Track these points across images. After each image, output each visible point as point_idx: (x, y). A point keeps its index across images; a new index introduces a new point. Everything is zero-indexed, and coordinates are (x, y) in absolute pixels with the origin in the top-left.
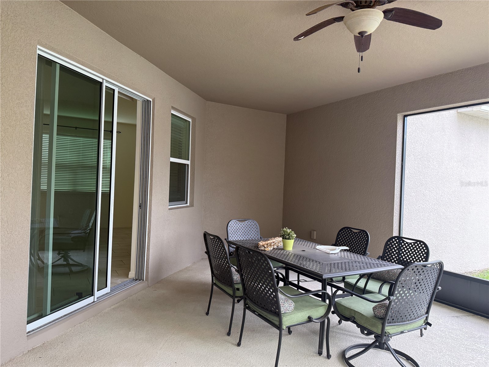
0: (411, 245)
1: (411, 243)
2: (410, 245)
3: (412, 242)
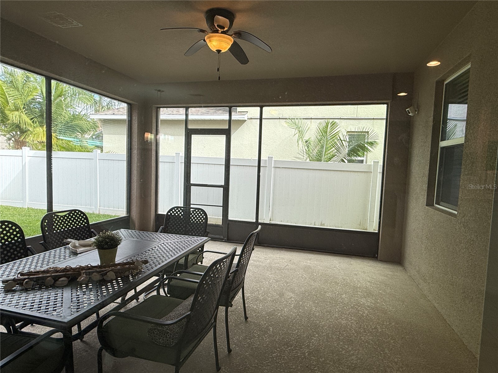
0: (67, 217)
1: (65, 216)
2: (65, 217)
3: (66, 214)
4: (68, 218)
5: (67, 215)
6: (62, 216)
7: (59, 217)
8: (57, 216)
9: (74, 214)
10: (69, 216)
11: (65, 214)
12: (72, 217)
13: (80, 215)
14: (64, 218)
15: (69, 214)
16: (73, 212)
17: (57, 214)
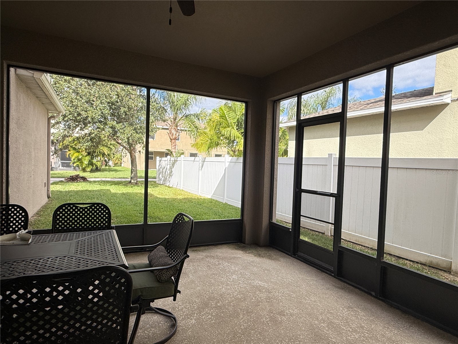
4: (88, 210)
5: (89, 208)
6: (81, 208)
7: (79, 208)
8: (77, 207)
9: (96, 208)
10: (90, 209)
11: (86, 206)
12: (93, 210)
13: (102, 209)
14: (84, 210)
15: (91, 207)
16: (96, 205)
17: (77, 205)
